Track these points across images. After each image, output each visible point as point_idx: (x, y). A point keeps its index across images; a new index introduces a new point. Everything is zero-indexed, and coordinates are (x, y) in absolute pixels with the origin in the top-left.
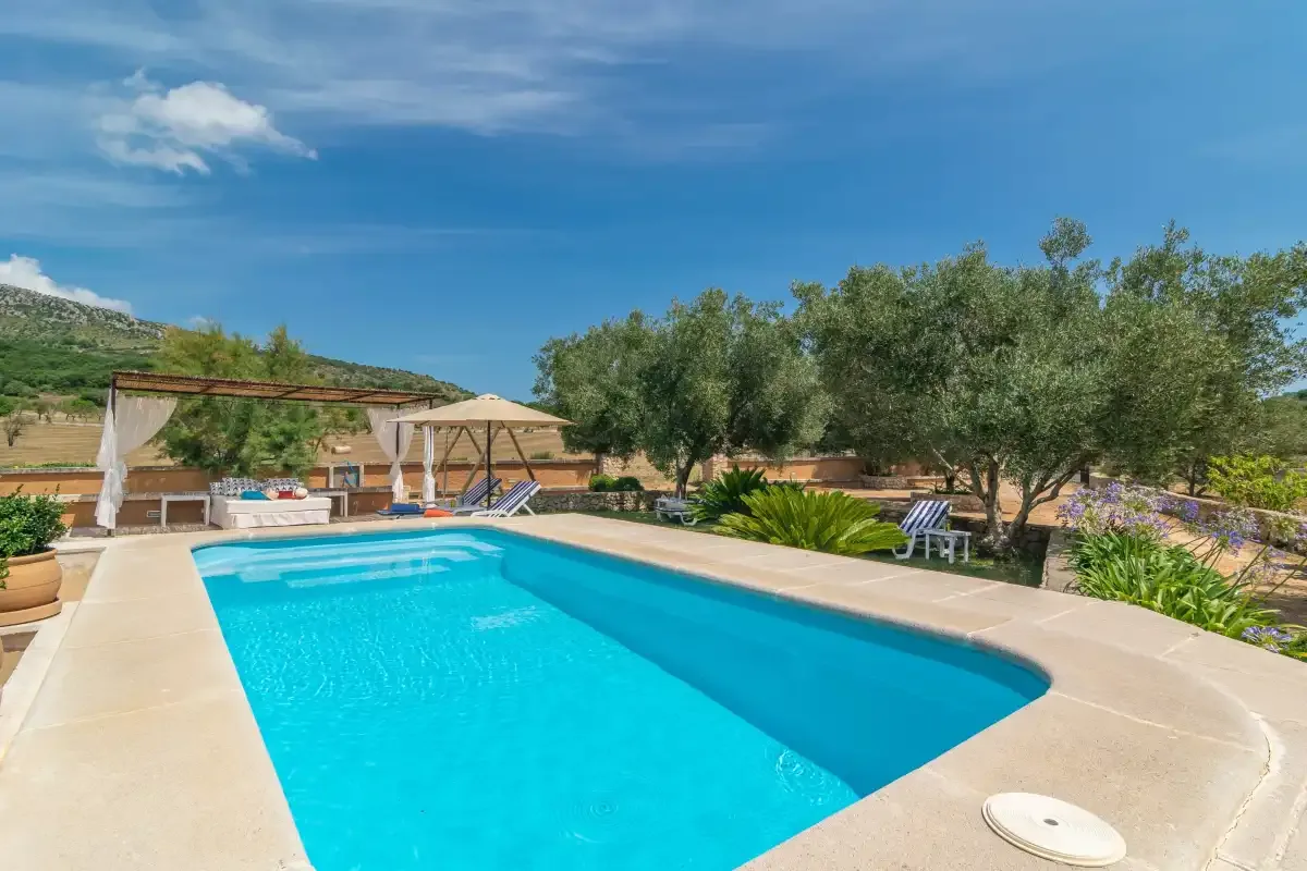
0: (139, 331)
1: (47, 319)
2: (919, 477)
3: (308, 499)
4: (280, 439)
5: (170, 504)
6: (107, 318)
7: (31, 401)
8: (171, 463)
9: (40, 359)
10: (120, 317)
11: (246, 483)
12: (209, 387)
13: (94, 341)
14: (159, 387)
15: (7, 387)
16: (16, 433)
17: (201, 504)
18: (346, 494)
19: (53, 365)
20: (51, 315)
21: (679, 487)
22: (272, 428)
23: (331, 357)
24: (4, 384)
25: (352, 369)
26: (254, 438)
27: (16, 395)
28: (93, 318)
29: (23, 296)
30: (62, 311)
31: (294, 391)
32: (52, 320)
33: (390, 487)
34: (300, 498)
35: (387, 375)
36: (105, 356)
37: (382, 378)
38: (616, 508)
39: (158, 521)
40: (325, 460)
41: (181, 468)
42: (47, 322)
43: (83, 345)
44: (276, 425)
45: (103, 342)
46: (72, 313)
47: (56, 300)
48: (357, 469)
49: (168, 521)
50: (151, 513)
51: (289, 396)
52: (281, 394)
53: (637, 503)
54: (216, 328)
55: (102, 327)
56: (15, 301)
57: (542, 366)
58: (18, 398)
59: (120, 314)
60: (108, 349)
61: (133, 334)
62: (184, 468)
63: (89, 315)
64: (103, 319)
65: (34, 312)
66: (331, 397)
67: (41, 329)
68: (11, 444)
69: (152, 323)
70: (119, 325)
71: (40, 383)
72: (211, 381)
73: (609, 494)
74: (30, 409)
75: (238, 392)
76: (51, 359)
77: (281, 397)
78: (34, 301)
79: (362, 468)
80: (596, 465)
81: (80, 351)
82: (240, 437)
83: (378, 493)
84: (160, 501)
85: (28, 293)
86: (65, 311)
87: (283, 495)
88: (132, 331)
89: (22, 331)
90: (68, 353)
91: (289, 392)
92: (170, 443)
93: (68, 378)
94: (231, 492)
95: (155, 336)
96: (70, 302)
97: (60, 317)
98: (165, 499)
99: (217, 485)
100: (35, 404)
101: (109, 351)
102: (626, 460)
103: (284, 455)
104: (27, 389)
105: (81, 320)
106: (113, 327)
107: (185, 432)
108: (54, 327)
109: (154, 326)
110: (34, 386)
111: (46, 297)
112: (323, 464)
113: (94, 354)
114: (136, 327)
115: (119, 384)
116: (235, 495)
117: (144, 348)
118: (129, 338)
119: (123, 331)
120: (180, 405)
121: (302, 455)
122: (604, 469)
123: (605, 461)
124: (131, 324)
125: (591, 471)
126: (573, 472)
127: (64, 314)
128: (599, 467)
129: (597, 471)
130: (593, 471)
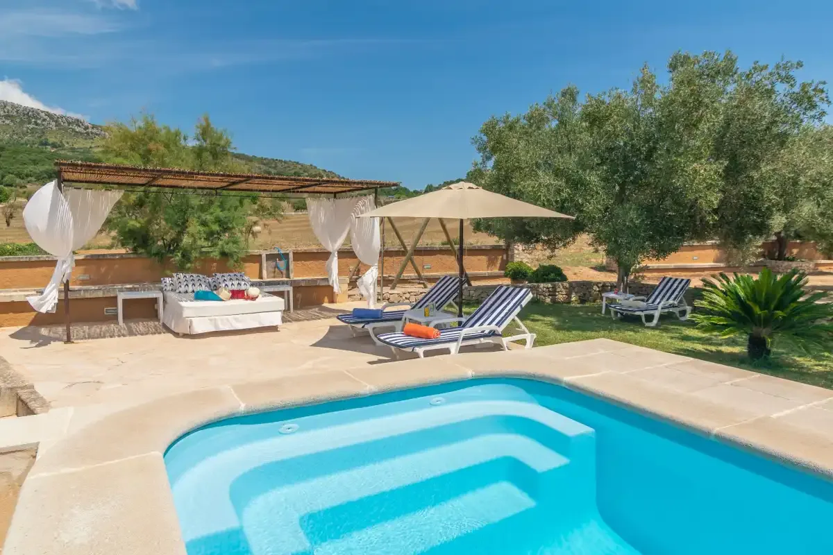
0: (92, 133)
1: (28, 126)
2: (823, 261)
3: (261, 300)
4: (216, 228)
5: (125, 301)
6: (69, 123)
7: (22, 190)
8: (123, 251)
9: (25, 157)
10: (78, 122)
11: (196, 279)
12: (154, 179)
13: (61, 142)
14: (105, 178)
15: (5, 179)
16: (11, 216)
17: (155, 300)
18: (290, 289)
19: (35, 162)
20: (30, 123)
21: (621, 279)
22: (209, 217)
24: (3, 177)
26: (194, 227)
27: (11, 185)
28: (60, 124)
29: (10, 109)
30: (37, 118)
31: (240, 182)
32: (31, 126)
33: (327, 280)
34: (253, 299)
35: (279, 165)
36: (70, 154)
37: (275, 168)
38: (548, 300)
39: (114, 318)
40: (255, 247)
41: (132, 256)
42: (28, 128)
43: (54, 145)
44: (212, 214)
45: (68, 143)
46: (44, 120)
47: (32, 110)
48: (286, 255)
49: (125, 317)
50: (108, 310)
51: (231, 187)
52: (225, 184)
53: (569, 295)
54: (150, 119)
55: (66, 129)
56: (5, 112)
57: (482, 149)
58: (13, 188)
59: (78, 120)
60: (72, 149)
61: (88, 135)
62: (135, 256)
63: (56, 122)
64: (66, 124)
65: (18, 120)
66: (274, 187)
67: (25, 134)
68: (8, 225)
69: (100, 127)
70: (78, 129)
71: (27, 176)
72: (158, 171)
73: (542, 285)
74: (21, 197)
75: (184, 183)
76: (33, 157)
77: (223, 188)
78: (17, 111)
79: (291, 256)
80: (507, 250)
81: (53, 151)
82: (182, 227)
83: (319, 286)
84: (116, 298)
85: (13, 106)
86: (40, 119)
87: (237, 294)
88: (88, 133)
89: (11, 136)
90: (45, 152)
91: (234, 183)
92: (121, 233)
93: (46, 172)
94: (183, 289)
95: (104, 137)
96: (42, 112)
97: (36, 124)
98: (121, 297)
99: (168, 280)
100: (25, 192)
101: (73, 150)
102: (553, 250)
103: (220, 243)
104: (18, 181)
105: (51, 126)
106: (73, 130)
107: (134, 223)
108: (33, 131)
109: (103, 129)
110: (23, 179)
111: (25, 108)
112: (256, 252)
113: (63, 152)
114: (90, 130)
115: (66, 176)
116: (186, 292)
117: (98, 147)
118: (86, 139)
119: (81, 134)
120: (125, 197)
121: (235, 242)
122: (517, 256)
123: (516, 247)
124: (86, 128)
125: (500, 257)
126: (484, 257)
127: (39, 122)
128: (510, 253)
129: (507, 257)
130: (503, 257)
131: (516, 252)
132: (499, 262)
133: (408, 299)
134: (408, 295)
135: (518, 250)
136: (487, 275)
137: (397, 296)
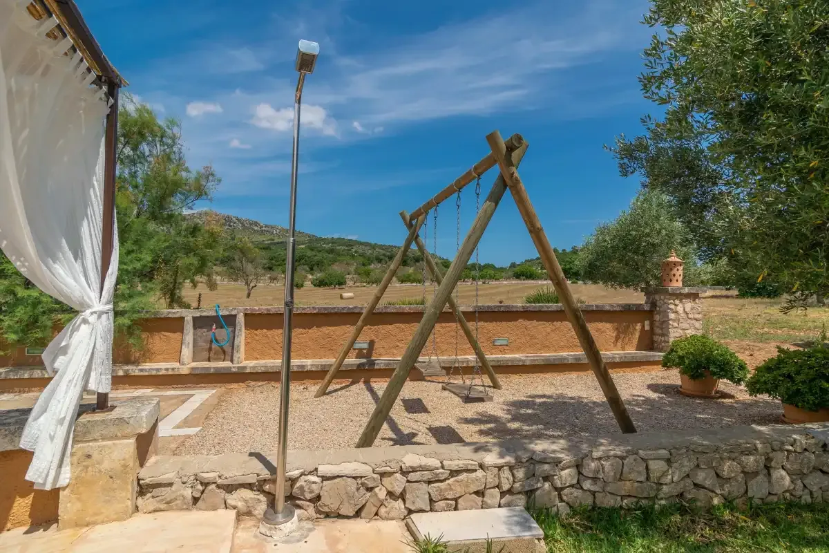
0: (265, 231)
6: (251, 224)
10: (256, 223)
23: (363, 240)
25: (373, 247)
28: (245, 225)
46: (235, 223)
48: (230, 320)
55: (247, 228)
61: (262, 232)
63: (242, 224)
69: (271, 226)
70: (256, 228)
79: (241, 319)
80: (651, 312)
86: (232, 222)
88: (262, 231)
95: (272, 233)
96: (234, 217)
105: (239, 227)
106: (253, 229)
108: (227, 231)
109: (272, 228)
114: (263, 229)
117: (268, 240)
118: (261, 235)
119: (258, 231)
122: (675, 324)
123: (672, 307)
124: (262, 227)
125: (638, 327)
126: (608, 325)
127: (232, 224)
128: (657, 318)
129: (652, 325)
130: (643, 326)
131: (672, 316)
132: (637, 335)
133: (402, 496)
134: (397, 484)
135: (676, 312)
136: (617, 360)
137: (352, 485)
